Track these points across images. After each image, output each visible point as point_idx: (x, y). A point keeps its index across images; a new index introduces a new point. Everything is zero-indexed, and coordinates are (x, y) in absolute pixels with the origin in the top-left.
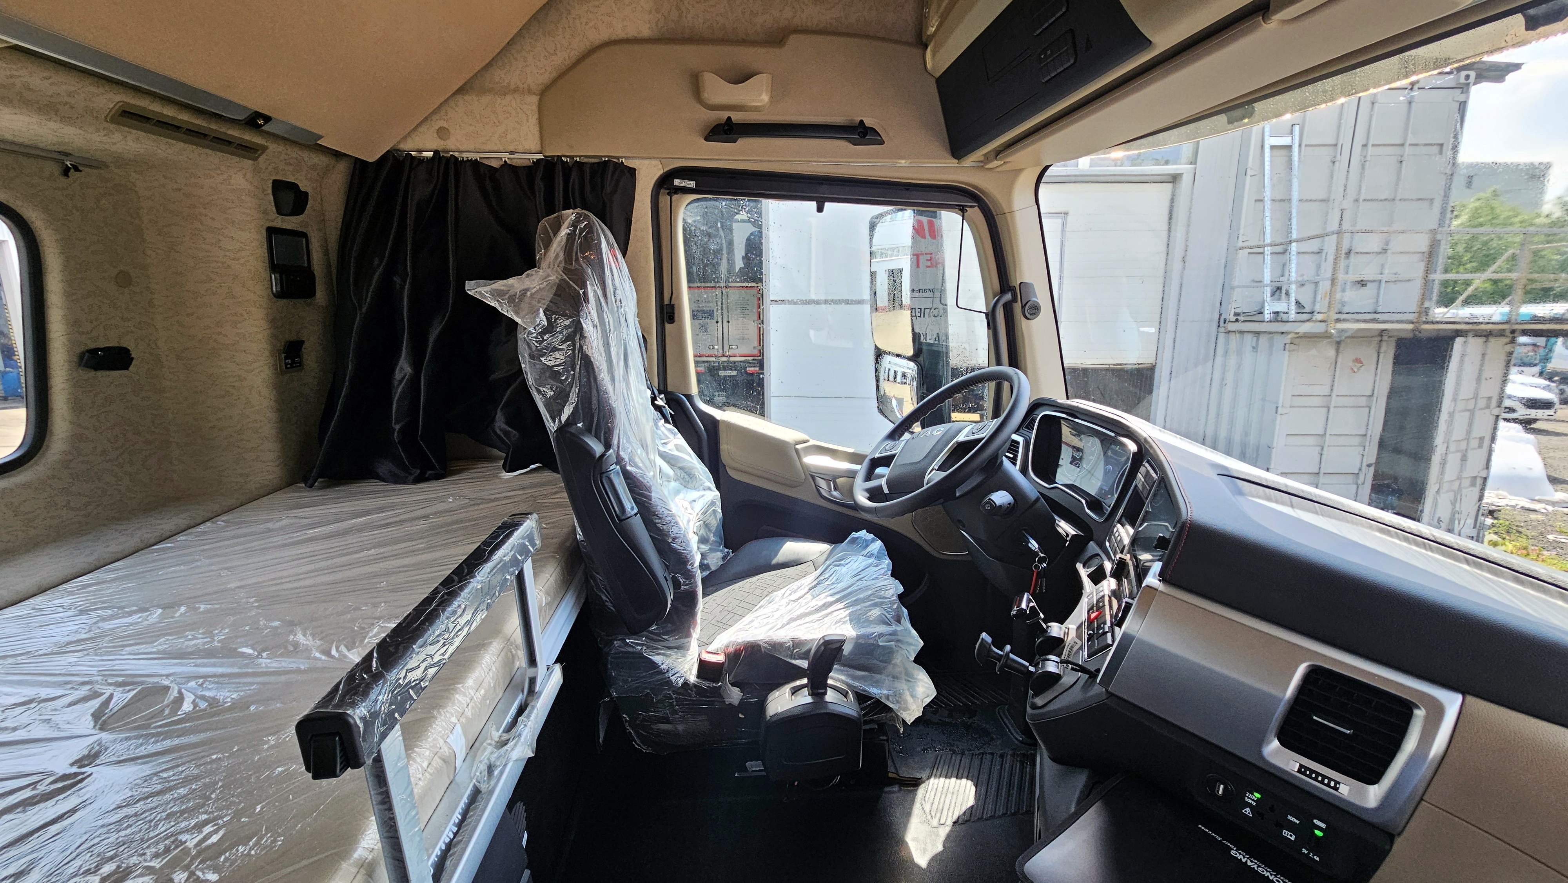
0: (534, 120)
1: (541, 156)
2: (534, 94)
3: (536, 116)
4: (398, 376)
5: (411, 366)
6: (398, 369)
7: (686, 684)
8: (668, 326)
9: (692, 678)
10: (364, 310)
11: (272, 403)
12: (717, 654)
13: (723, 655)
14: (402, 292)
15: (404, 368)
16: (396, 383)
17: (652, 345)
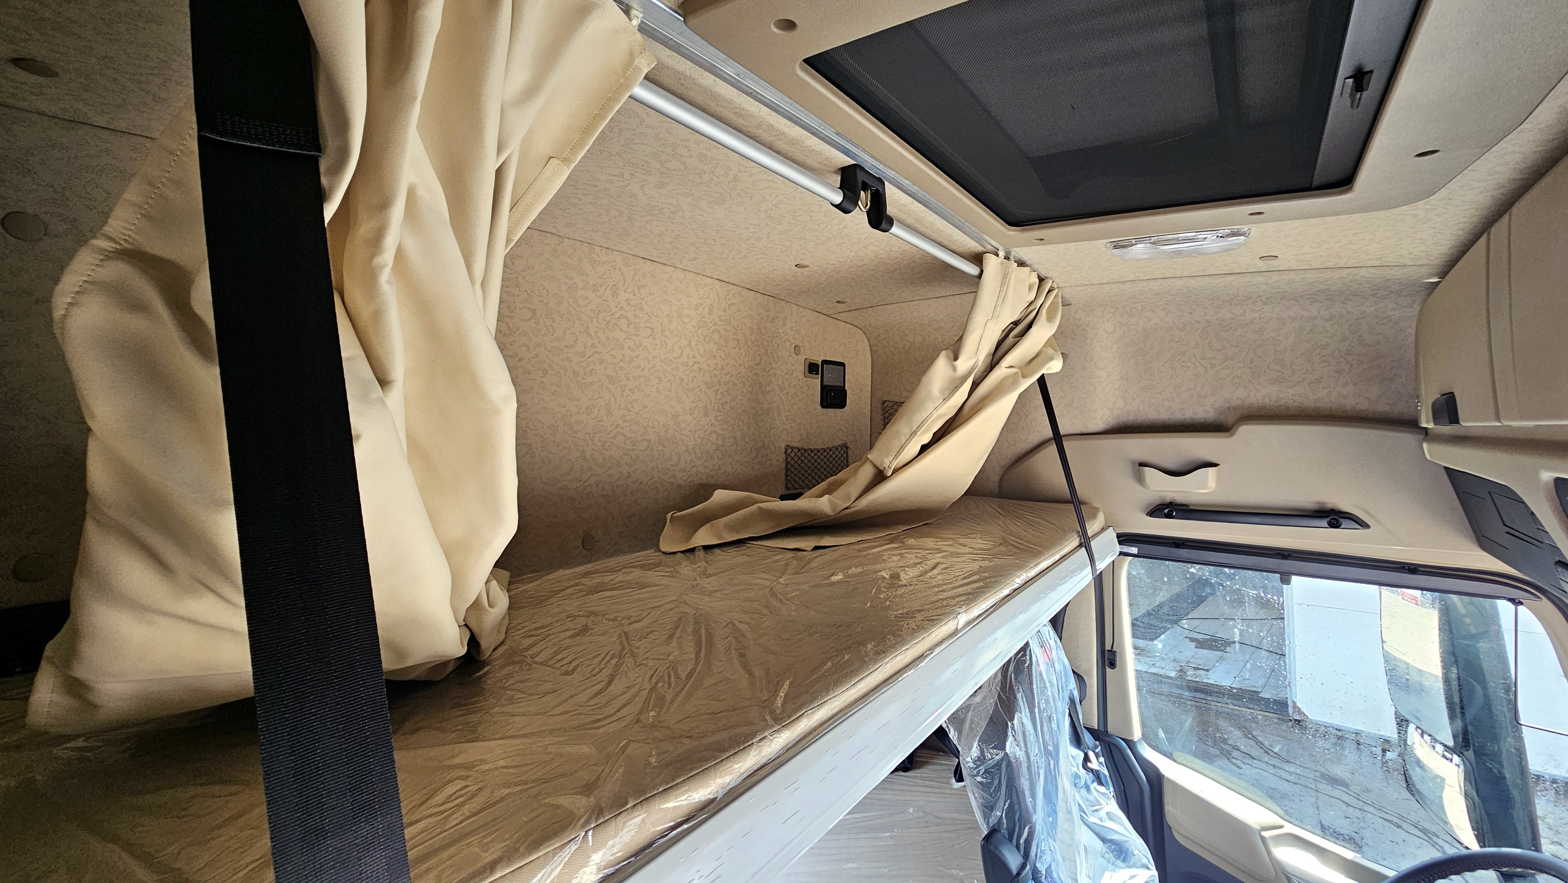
8: (1108, 670)
17: (1092, 687)
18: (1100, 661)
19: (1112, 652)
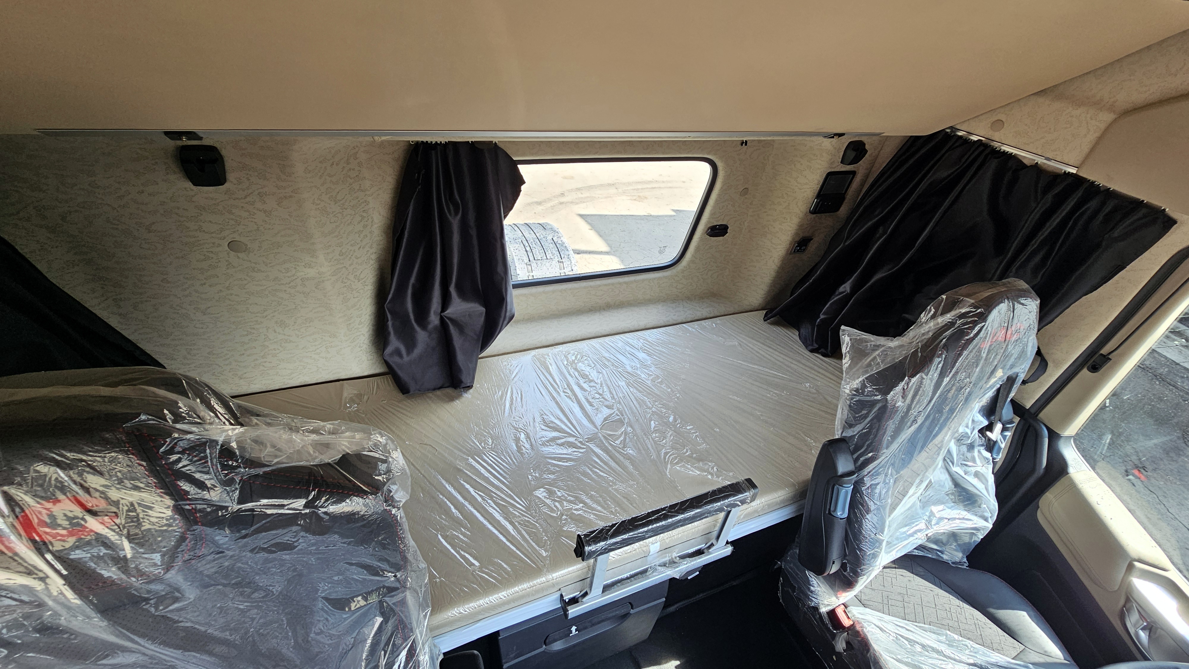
0: (1092, 137)
1: (1073, 171)
2: (1114, 111)
3: (1098, 134)
4: (841, 289)
5: (851, 288)
6: (843, 286)
7: (816, 609)
8: (1085, 372)
9: (824, 610)
10: (846, 244)
11: (777, 268)
12: (848, 618)
13: (851, 623)
14: (876, 242)
15: (846, 287)
16: (837, 293)
17: (1050, 376)
18: (1081, 360)
19: (1106, 359)
